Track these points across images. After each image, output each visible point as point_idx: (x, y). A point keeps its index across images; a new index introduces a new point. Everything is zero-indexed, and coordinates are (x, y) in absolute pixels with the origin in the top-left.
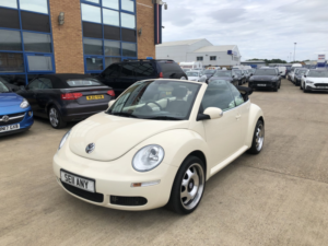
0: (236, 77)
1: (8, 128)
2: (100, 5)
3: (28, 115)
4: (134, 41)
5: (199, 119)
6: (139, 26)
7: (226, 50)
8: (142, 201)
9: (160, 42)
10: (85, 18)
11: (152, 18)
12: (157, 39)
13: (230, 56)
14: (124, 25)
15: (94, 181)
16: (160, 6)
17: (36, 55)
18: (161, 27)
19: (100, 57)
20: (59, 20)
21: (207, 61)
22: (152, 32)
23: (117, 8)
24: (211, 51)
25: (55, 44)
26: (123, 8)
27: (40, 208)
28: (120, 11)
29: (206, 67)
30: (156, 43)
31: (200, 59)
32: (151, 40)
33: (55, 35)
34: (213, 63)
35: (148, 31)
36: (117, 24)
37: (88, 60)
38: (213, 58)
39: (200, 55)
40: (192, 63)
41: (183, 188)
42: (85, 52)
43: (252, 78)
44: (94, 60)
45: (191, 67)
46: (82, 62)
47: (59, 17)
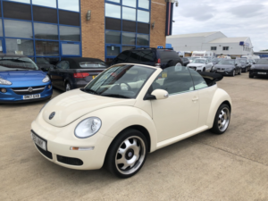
0: (239, 65)
1: (32, 97)
2: (120, 4)
3: (47, 88)
4: (148, 33)
5: (146, 98)
6: (153, 21)
7: (239, 42)
8: (79, 162)
9: (170, 34)
10: (107, 15)
11: (164, 14)
12: (168, 31)
13: (242, 47)
14: (140, 20)
15: (46, 141)
16: (172, 4)
17: (69, 43)
18: (171, 21)
19: (118, 45)
20: (87, 16)
21: (219, 51)
22: (164, 25)
23: (135, 6)
24: (224, 42)
25: (83, 35)
26: (139, 6)
27: (20, 158)
28: (137, 8)
29: (217, 56)
30: (166, 34)
31: (214, 48)
32: (162, 32)
33: (83, 28)
34: (225, 52)
35: (160, 25)
36: (134, 19)
37: (108, 48)
38: (226, 48)
39: (214, 46)
40: (204, 52)
41: (120, 156)
42: (106, 41)
43: (253, 67)
44: (113, 48)
45: (202, 55)
46: (103, 49)
47: (87, 14)
